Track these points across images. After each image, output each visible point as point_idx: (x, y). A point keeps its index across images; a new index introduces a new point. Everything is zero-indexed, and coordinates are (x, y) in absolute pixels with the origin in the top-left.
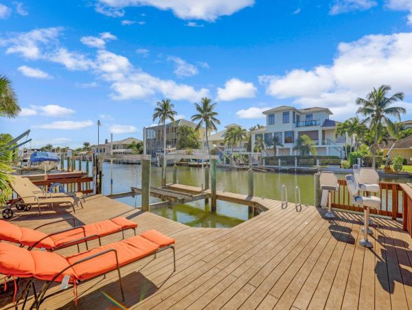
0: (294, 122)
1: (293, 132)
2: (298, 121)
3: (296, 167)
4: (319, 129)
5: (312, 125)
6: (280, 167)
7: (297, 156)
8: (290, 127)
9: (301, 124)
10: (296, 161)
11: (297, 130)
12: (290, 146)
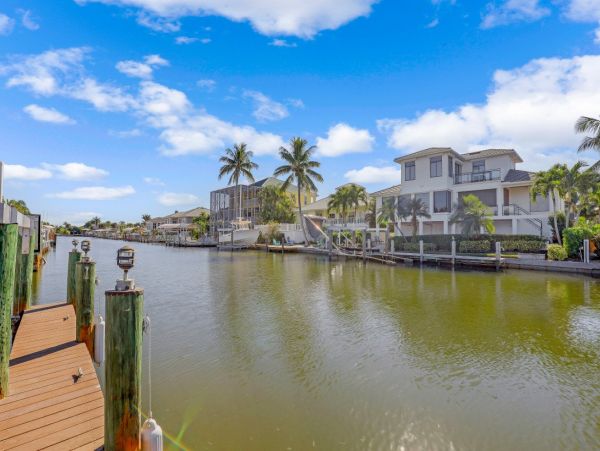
0: (450, 175)
1: (449, 193)
2: (458, 173)
3: (453, 255)
4: (498, 186)
5: (484, 179)
6: (422, 255)
7: (456, 236)
8: (443, 183)
9: (464, 178)
10: (454, 244)
11: (456, 190)
12: (444, 217)
